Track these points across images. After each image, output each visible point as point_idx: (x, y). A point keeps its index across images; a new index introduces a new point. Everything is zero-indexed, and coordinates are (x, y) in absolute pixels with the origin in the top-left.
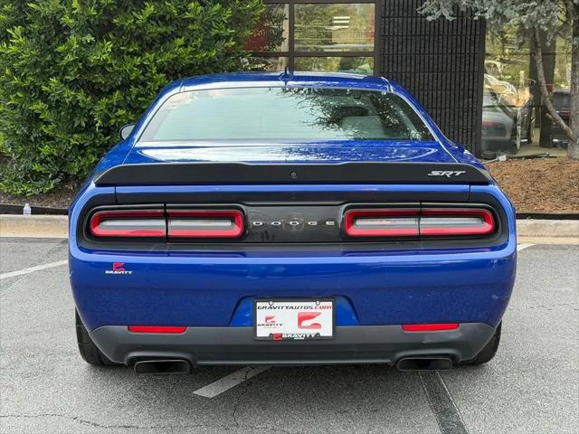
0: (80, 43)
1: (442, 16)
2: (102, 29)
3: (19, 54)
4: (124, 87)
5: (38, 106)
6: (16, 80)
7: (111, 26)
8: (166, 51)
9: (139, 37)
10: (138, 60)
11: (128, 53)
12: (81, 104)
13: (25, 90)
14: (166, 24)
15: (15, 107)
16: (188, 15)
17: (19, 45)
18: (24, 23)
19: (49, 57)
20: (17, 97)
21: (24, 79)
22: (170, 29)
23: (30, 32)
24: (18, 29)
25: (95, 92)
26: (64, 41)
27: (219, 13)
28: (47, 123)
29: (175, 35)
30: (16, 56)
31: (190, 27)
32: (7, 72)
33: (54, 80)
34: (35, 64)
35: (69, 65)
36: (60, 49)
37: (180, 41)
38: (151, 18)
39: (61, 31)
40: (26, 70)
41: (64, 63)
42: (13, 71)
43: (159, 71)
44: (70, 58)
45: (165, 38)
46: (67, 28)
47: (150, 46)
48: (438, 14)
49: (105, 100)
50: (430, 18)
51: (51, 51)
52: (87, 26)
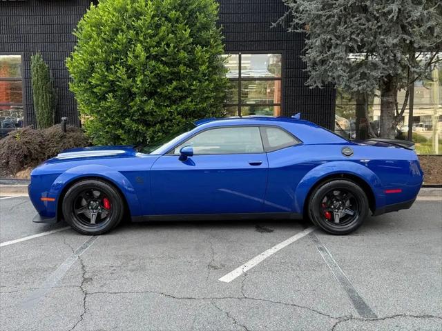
0: (141, 101)
1: (317, 86)
2: (151, 94)
3: (110, 107)
4: (162, 122)
5: (119, 132)
6: (109, 119)
7: (156, 92)
8: (182, 104)
9: (169, 98)
10: (168, 109)
11: (164, 106)
12: (140, 131)
13: (113, 124)
14: (182, 91)
15: (107, 132)
16: (193, 88)
17: (111, 102)
18: (113, 91)
19: (126, 108)
20: (109, 127)
21: (113, 119)
22: (184, 94)
23: (116, 96)
24: (111, 95)
25: (147, 125)
26: (133, 100)
27: (208, 85)
28: (124, 140)
29: (185, 97)
30: (109, 108)
31: (194, 93)
32: (105, 115)
33: (127, 119)
34: (118, 112)
35: (135, 112)
36: (131, 104)
37: (189, 100)
38: (175, 88)
39: (131, 95)
40: (114, 114)
41: (132, 111)
42: (107, 114)
43: (178, 114)
44: (135, 108)
45: (182, 98)
46: (135, 94)
47: (174, 102)
48: (315, 85)
49: (152, 129)
50: (311, 88)
51: (126, 105)
52: (145, 93)
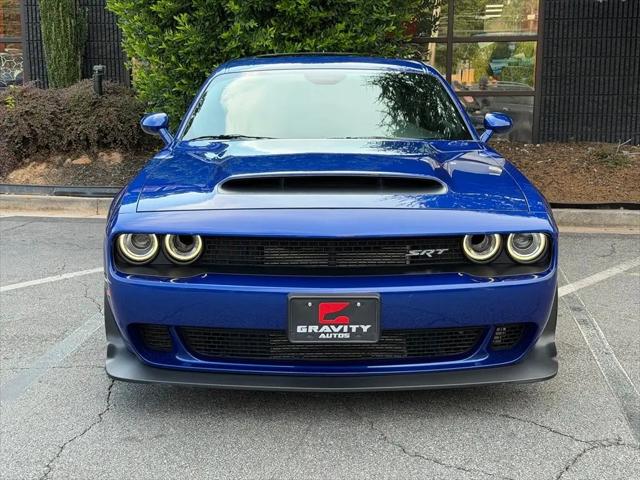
0: (244, 29)
2: (264, 15)
3: (184, 41)
6: (181, 67)
7: (273, 12)
8: (326, 36)
9: (301, 23)
10: (299, 46)
11: (289, 39)
13: (189, 77)
14: (327, 9)
15: (178, 93)
17: (185, 32)
18: (190, 10)
19: (213, 44)
20: (182, 84)
21: (188, 66)
22: (331, 14)
23: (196, 19)
24: (184, 17)
26: (227, 28)
29: (335, 21)
30: (182, 43)
31: (351, 11)
32: (173, 59)
34: (200, 51)
35: (231, 52)
36: (225, 35)
37: (341, 26)
38: (313, 3)
39: (225, 17)
40: (191, 57)
41: (227, 49)
42: (178, 57)
44: (233, 44)
45: (325, 24)
46: (232, 15)
47: (310, 32)
51: (215, 38)
52: (252, 13)
